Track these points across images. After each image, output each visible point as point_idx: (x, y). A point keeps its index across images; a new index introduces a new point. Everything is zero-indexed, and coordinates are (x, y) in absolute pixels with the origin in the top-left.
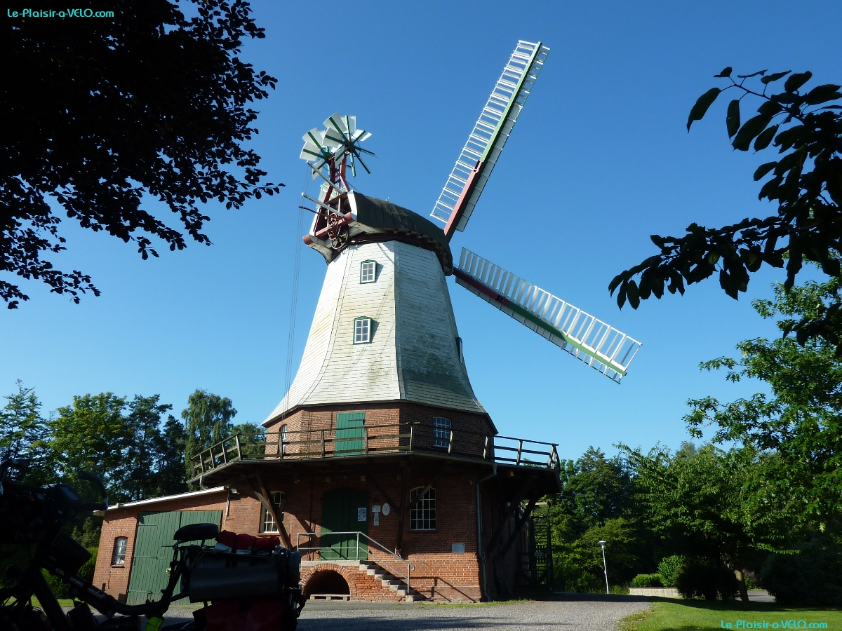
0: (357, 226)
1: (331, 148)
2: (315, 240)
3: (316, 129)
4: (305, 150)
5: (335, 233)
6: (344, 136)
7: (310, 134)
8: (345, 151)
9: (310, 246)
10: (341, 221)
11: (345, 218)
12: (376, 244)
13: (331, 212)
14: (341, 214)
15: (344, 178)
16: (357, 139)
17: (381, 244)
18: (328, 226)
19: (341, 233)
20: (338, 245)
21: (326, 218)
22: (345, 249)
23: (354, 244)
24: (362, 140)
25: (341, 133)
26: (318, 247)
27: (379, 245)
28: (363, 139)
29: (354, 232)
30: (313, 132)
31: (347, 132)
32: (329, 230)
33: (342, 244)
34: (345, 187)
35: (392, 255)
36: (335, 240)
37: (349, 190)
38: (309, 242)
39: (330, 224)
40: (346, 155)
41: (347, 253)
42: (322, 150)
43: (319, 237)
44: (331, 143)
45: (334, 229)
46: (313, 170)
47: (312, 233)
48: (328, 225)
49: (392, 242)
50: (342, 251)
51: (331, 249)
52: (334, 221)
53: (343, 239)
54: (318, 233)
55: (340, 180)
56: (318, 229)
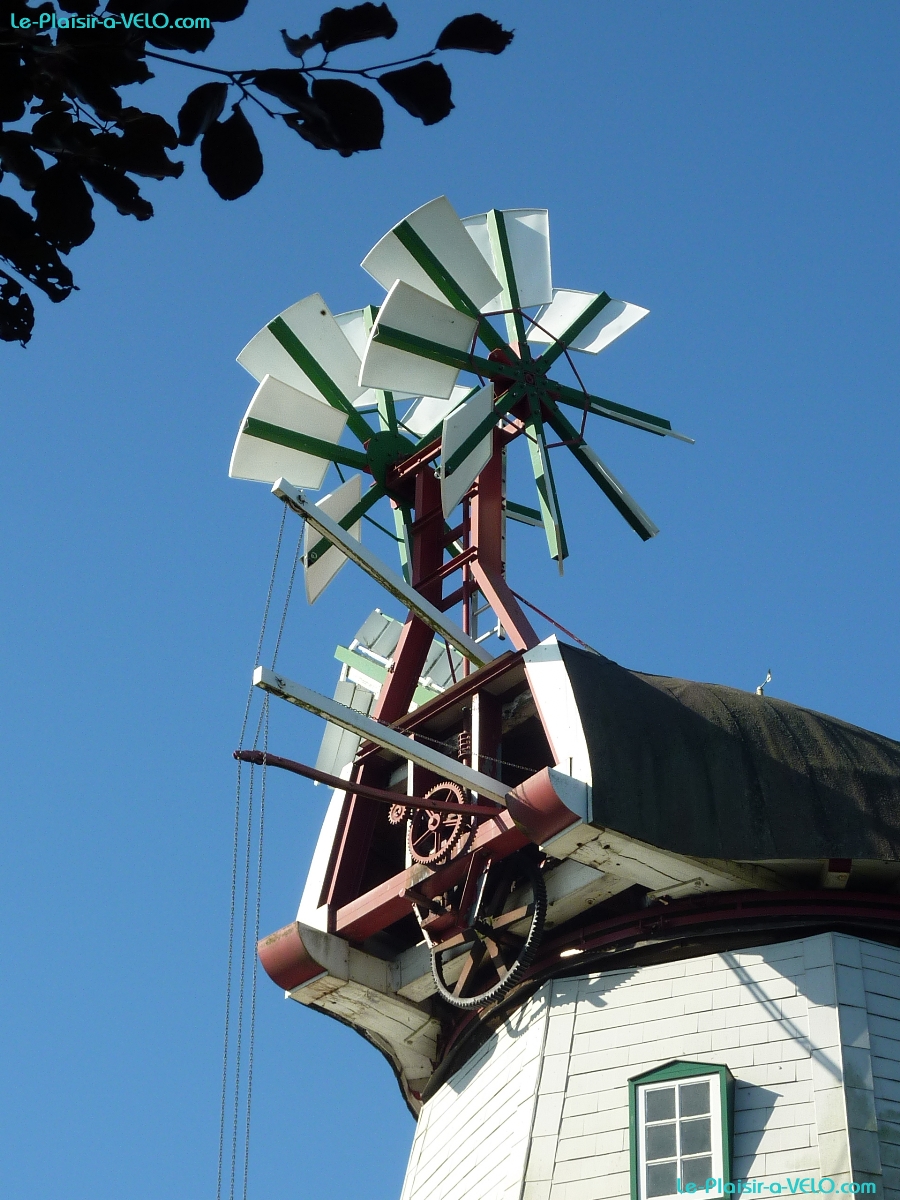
0: (593, 853)
1: (412, 403)
2: (331, 956)
3: (316, 302)
4: (257, 428)
5: (460, 902)
6: (486, 329)
7: (281, 332)
8: (498, 413)
9: (304, 994)
10: (488, 832)
11: (518, 809)
12: (714, 961)
13: (425, 778)
14: (492, 788)
15: (495, 571)
16: (562, 345)
17: (752, 962)
18: (414, 869)
19: (493, 906)
20: (481, 978)
21: (394, 818)
22: (520, 1000)
23: (578, 969)
24: (596, 347)
25: (472, 311)
26: (350, 1000)
27: (737, 968)
28: (602, 340)
29: (573, 891)
30: (302, 319)
31: (503, 301)
32: (416, 892)
33: (505, 974)
34: (503, 622)
35: (824, 1024)
36: (455, 953)
37: (532, 640)
38: (293, 970)
39: (422, 850)
40: (501, 439)
41: (537, 1029)
42: (357, 421)
43: (357, 937)
44: (410, 373)
45: (450, 878)
46: (310, 537)
47: (313, 915)
48: (410, 854)
49: (820, 946)
50: (502, 1015)
51: (435, 1006)
52: (445, 831)
53: (510, 943)
54: (350, 913)
55: (471, 588)
56: (345, 885)
